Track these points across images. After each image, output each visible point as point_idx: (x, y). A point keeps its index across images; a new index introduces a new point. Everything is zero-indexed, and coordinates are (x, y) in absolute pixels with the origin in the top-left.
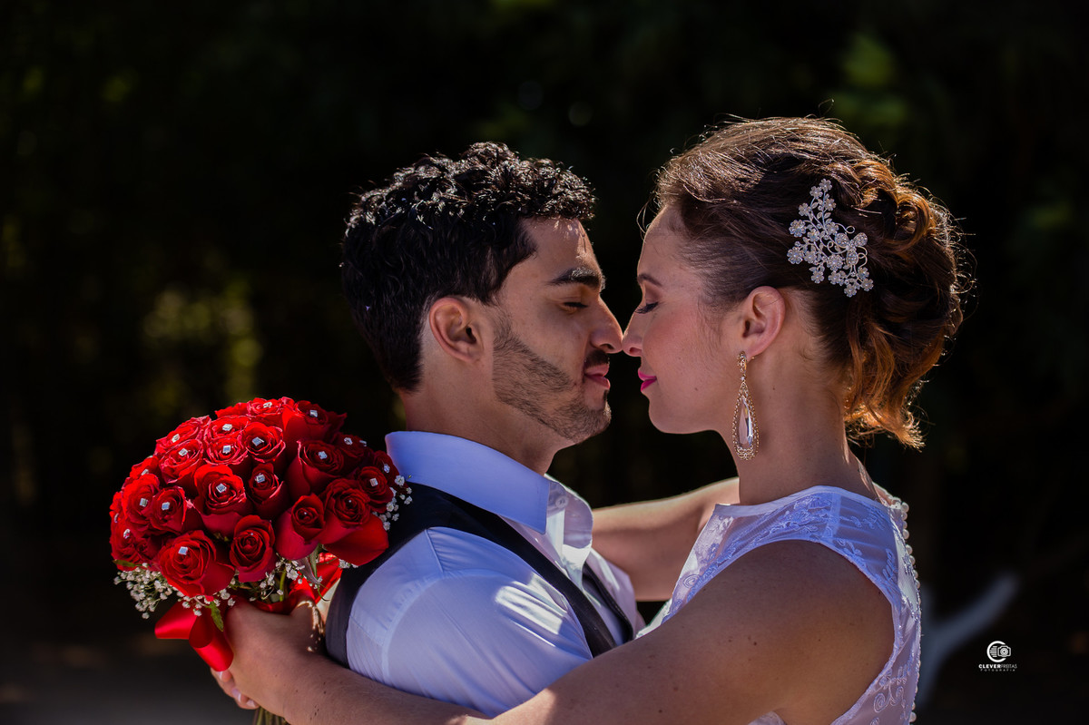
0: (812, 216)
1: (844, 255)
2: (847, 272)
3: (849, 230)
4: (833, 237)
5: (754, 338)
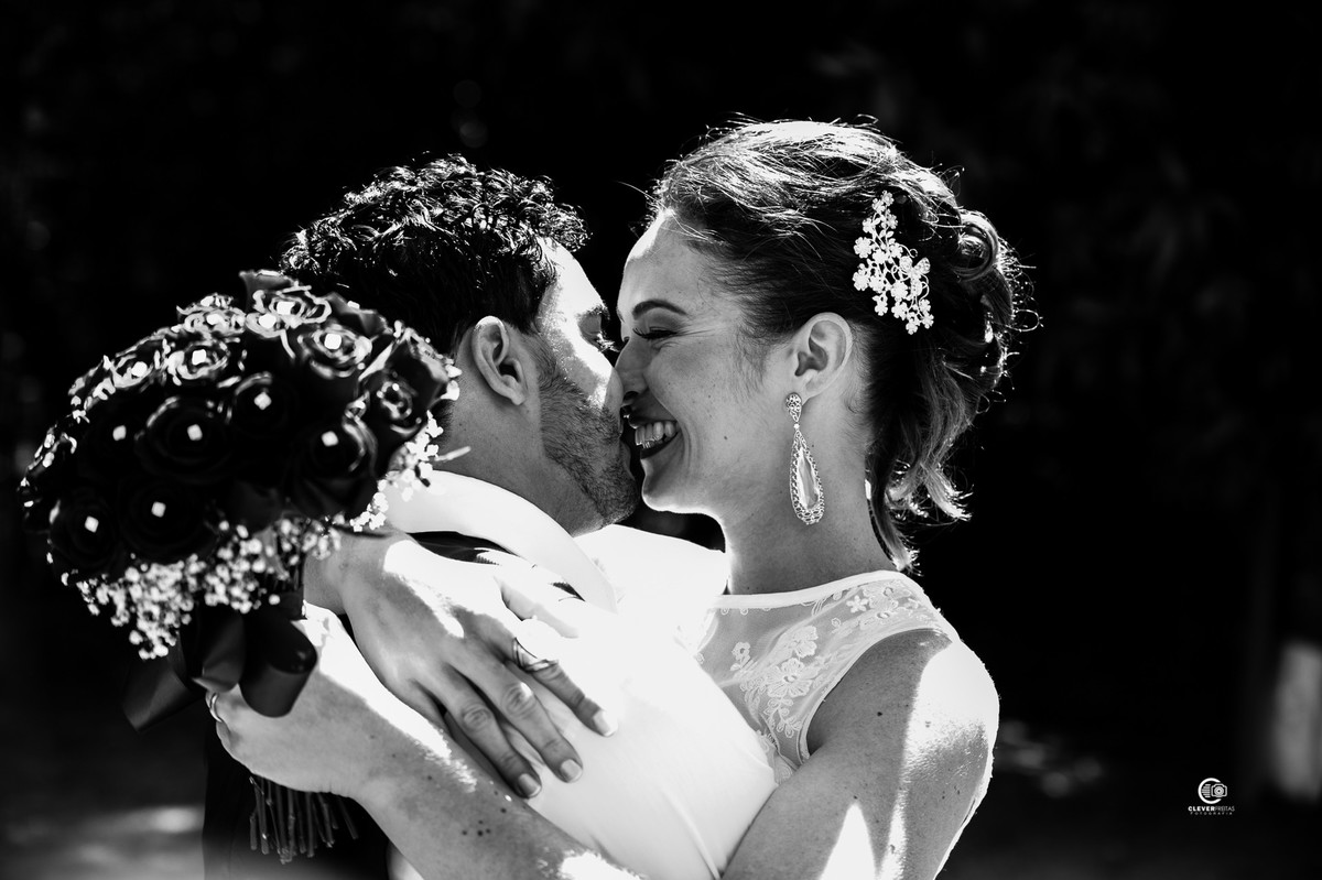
0: (875, 234)
1: (908, 283)
2: (909, 303)
3: (913, 253)
4: (897, 260)
5: (810, 374)
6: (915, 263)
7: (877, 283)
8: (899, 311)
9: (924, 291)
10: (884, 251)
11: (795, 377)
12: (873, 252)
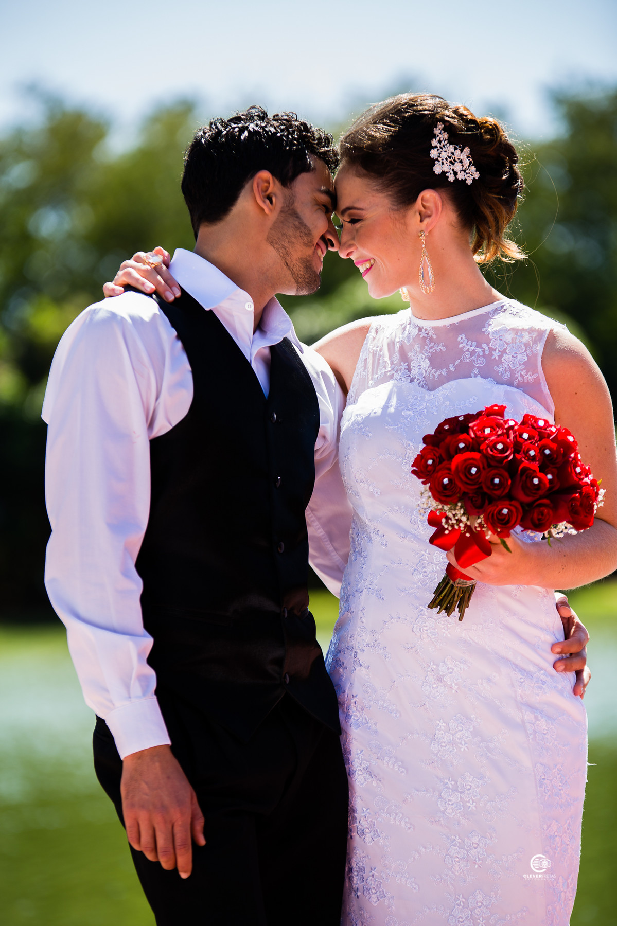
0: (439, 145)
1: (461, 162)
2: (465, 171)
3: (460, 147)
4: (453, 153)
5: (426, 221)
6: (462, 151)
7: (446, 168)
8: (461, 176)
9: (470, 163)
10: (446, 151)
11: (420, 224)
12: (440, 154)
